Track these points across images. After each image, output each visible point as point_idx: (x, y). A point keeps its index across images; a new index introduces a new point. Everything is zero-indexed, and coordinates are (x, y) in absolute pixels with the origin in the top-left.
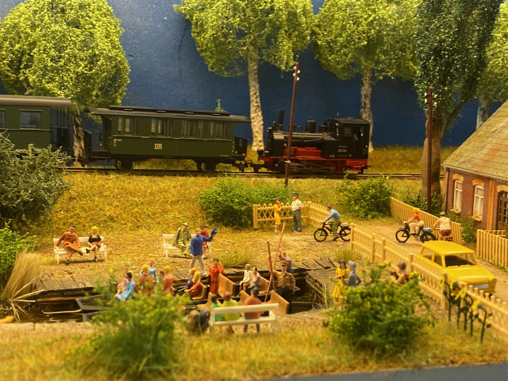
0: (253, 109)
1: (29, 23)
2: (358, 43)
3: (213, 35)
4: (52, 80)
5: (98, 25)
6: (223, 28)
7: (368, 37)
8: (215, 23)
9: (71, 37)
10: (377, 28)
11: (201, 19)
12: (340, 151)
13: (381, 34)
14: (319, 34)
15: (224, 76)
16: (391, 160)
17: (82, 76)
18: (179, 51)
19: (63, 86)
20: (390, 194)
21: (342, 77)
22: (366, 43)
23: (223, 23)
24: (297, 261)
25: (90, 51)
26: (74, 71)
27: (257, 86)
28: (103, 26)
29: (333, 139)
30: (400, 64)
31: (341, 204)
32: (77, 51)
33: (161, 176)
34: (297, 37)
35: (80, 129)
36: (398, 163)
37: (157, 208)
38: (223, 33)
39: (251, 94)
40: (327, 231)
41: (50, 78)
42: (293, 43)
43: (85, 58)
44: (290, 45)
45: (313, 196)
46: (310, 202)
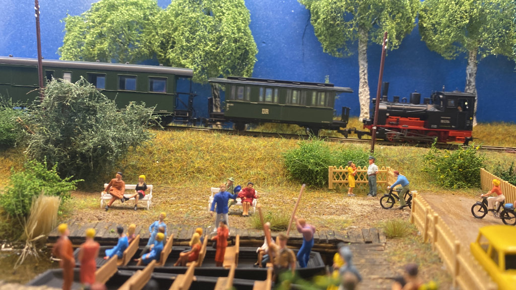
0: (361, 85)
1: (174, 12)
2: (460, 22)
3: (324, 19)
4: (187, 57)
5: (227, 13)
6: (332, 12)
7: (471, 16)
8: (325, 8)
9: (203, 22)
10: (480, 7)
11: (316, 7)
12: (442, 121)
13: (484, 13)
14: (425, 18)
15: (336, 56)
16: (494, 134)
17: (210, 54)
18: (303, 38)
19: (194, 62)
20: (481, 165)
21: (447, 56)
22: (468, 21)
23: (332, 8)
24: (343, 229)
25: (218, 33)
26: (204, 50)
27: (366, 65)
28: (232, 14)
29: (437, 110)
30: (504, 41)
31: (427, 172)
32: (206, 33)
33: (255, 136)
34: (401, 18)
35: (218, 99)
36: (500, 137)
37: (243, 164)
38: (333, 16)
39: (360, 71)
40: (394, 198)
41: (185, 55)
42: (398, 24)
43: (213, 39)
44: (393, 25)
45: (400, 162)
46: (389, 167)
